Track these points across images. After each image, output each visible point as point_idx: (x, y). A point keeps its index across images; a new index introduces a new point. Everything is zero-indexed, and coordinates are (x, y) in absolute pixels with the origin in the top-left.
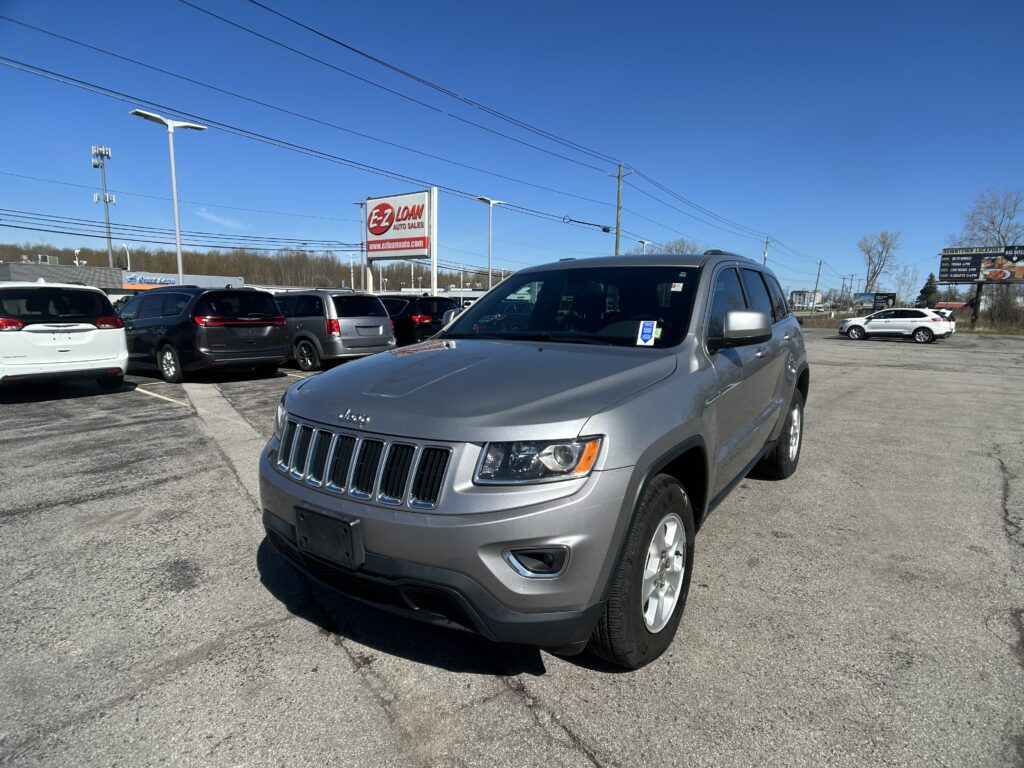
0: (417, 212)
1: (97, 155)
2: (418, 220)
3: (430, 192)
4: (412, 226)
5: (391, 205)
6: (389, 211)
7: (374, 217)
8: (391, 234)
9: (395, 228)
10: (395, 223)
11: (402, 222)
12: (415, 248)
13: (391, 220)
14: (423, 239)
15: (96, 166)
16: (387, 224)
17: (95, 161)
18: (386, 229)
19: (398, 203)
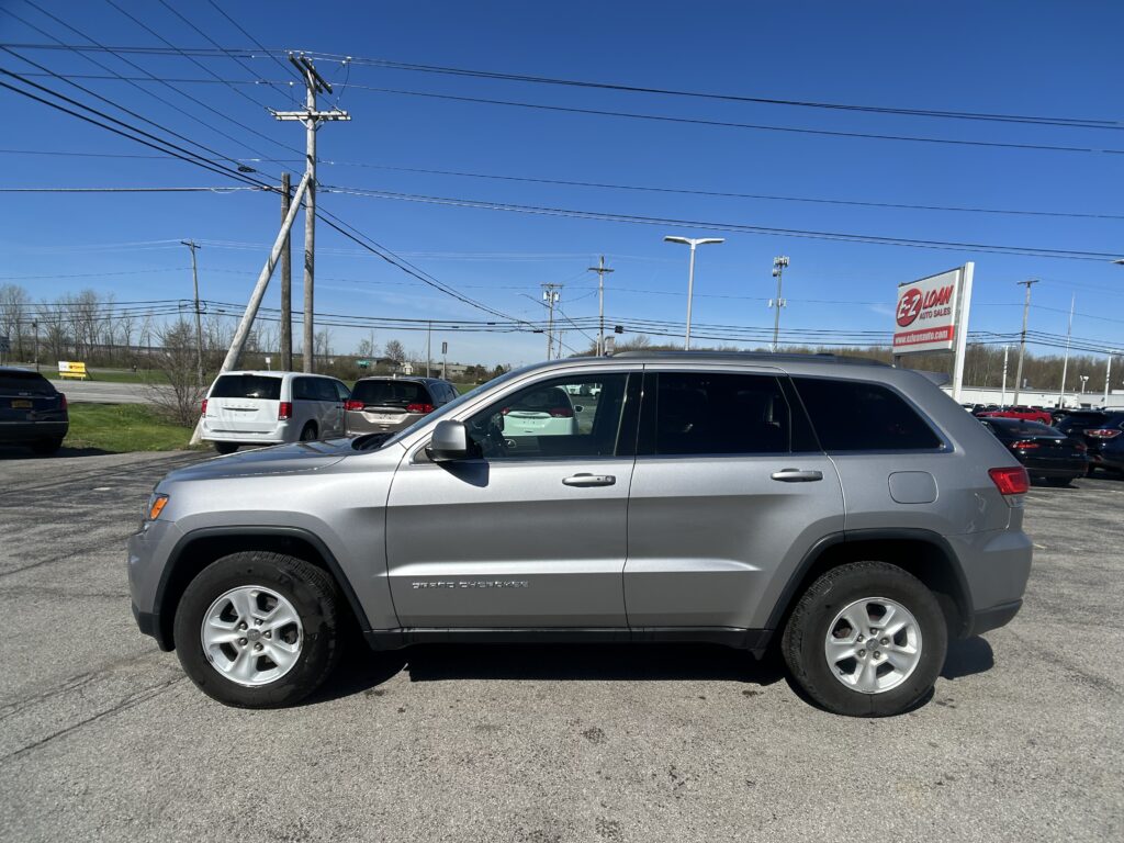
0: (943, 296)
1: (777, 265)
2: (946, 306)
3: (962, 269)
4: (938, 314)
5: (921, 290)
6: (917, 297)
7: (903, 306)
8: (917, 325)
9: (921, 317)
10: (922, 311)
11: (929, 310)
12: (938, 340)
13: (917, 309)
14: (948, 328)
15: (775, 275)
16: (914, 313)
17: (775, 271)
18: (914, 317)
19: (927, 286)
